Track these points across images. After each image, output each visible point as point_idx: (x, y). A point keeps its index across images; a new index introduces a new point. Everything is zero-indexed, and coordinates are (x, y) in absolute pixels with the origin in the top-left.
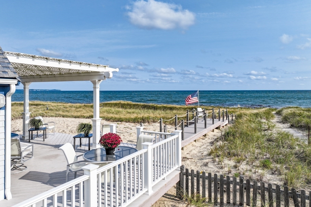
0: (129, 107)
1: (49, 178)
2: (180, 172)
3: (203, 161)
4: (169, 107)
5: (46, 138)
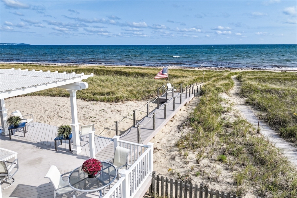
0: (102, 73)
1: (38, 193)
2: (152, 177)
3: (171, 153)
5: (26, 132)
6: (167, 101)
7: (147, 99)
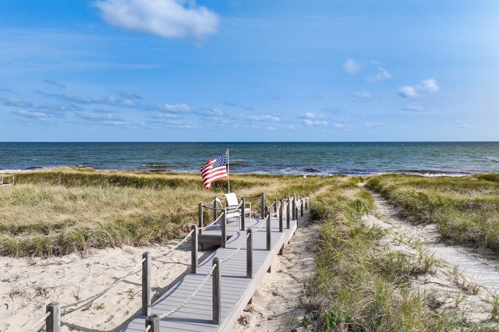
0: (79, 181)
4: (169, 181)
6: (224, 242)
7: (169, 239)
